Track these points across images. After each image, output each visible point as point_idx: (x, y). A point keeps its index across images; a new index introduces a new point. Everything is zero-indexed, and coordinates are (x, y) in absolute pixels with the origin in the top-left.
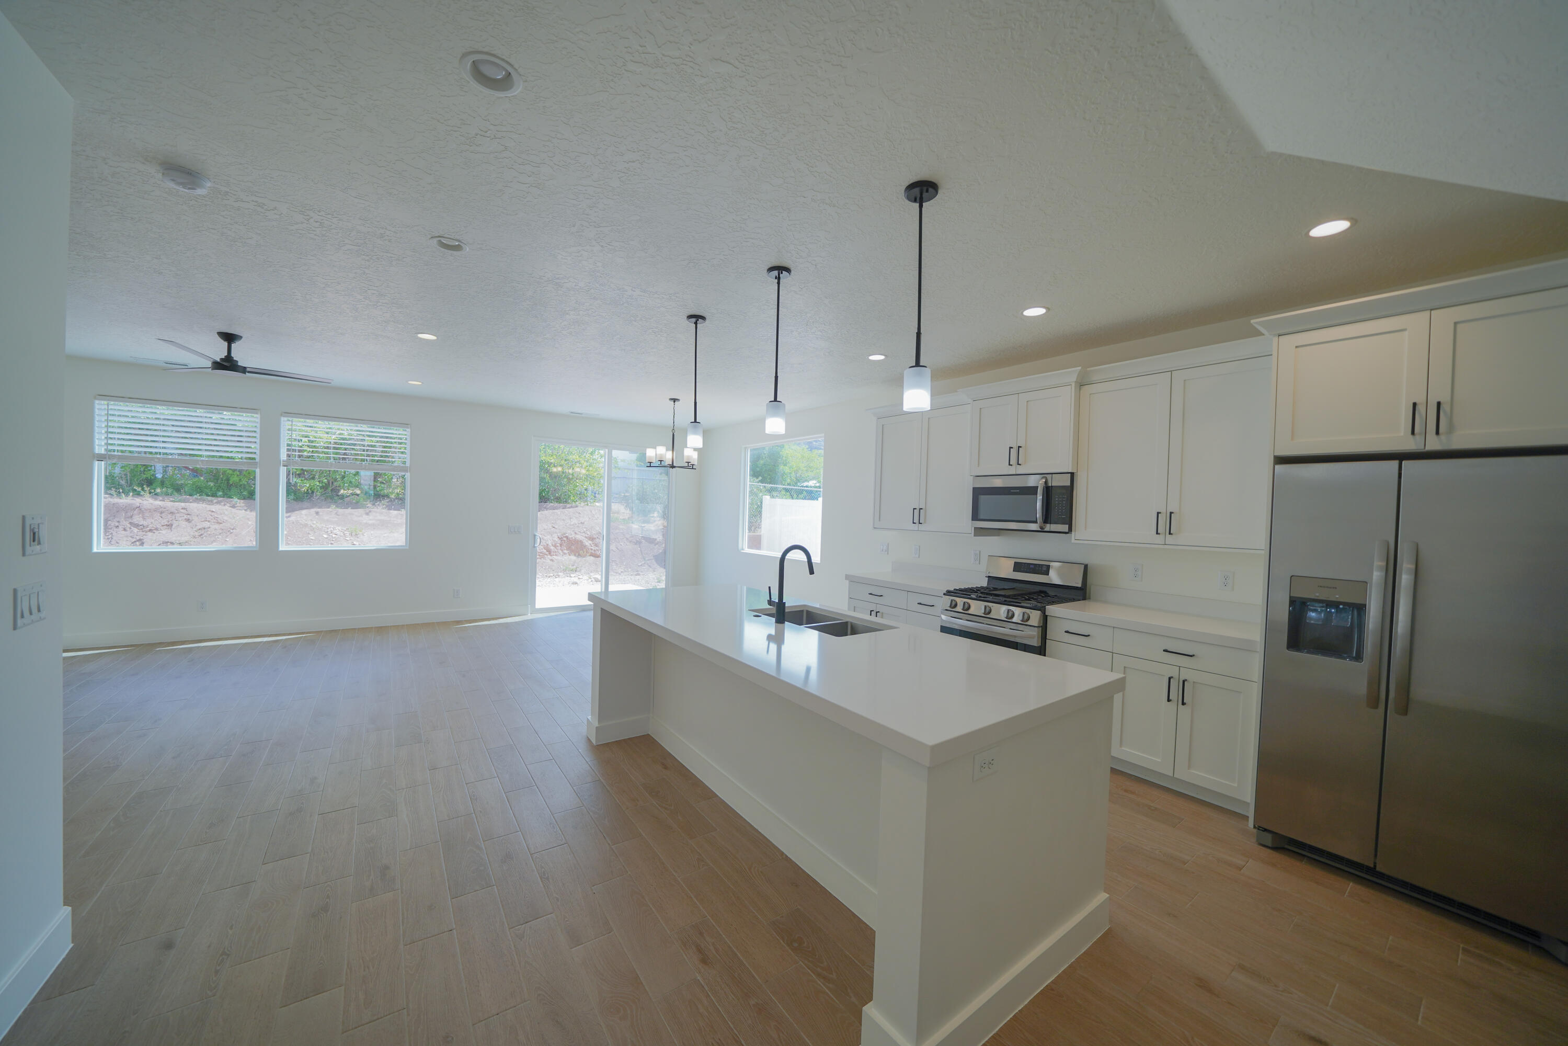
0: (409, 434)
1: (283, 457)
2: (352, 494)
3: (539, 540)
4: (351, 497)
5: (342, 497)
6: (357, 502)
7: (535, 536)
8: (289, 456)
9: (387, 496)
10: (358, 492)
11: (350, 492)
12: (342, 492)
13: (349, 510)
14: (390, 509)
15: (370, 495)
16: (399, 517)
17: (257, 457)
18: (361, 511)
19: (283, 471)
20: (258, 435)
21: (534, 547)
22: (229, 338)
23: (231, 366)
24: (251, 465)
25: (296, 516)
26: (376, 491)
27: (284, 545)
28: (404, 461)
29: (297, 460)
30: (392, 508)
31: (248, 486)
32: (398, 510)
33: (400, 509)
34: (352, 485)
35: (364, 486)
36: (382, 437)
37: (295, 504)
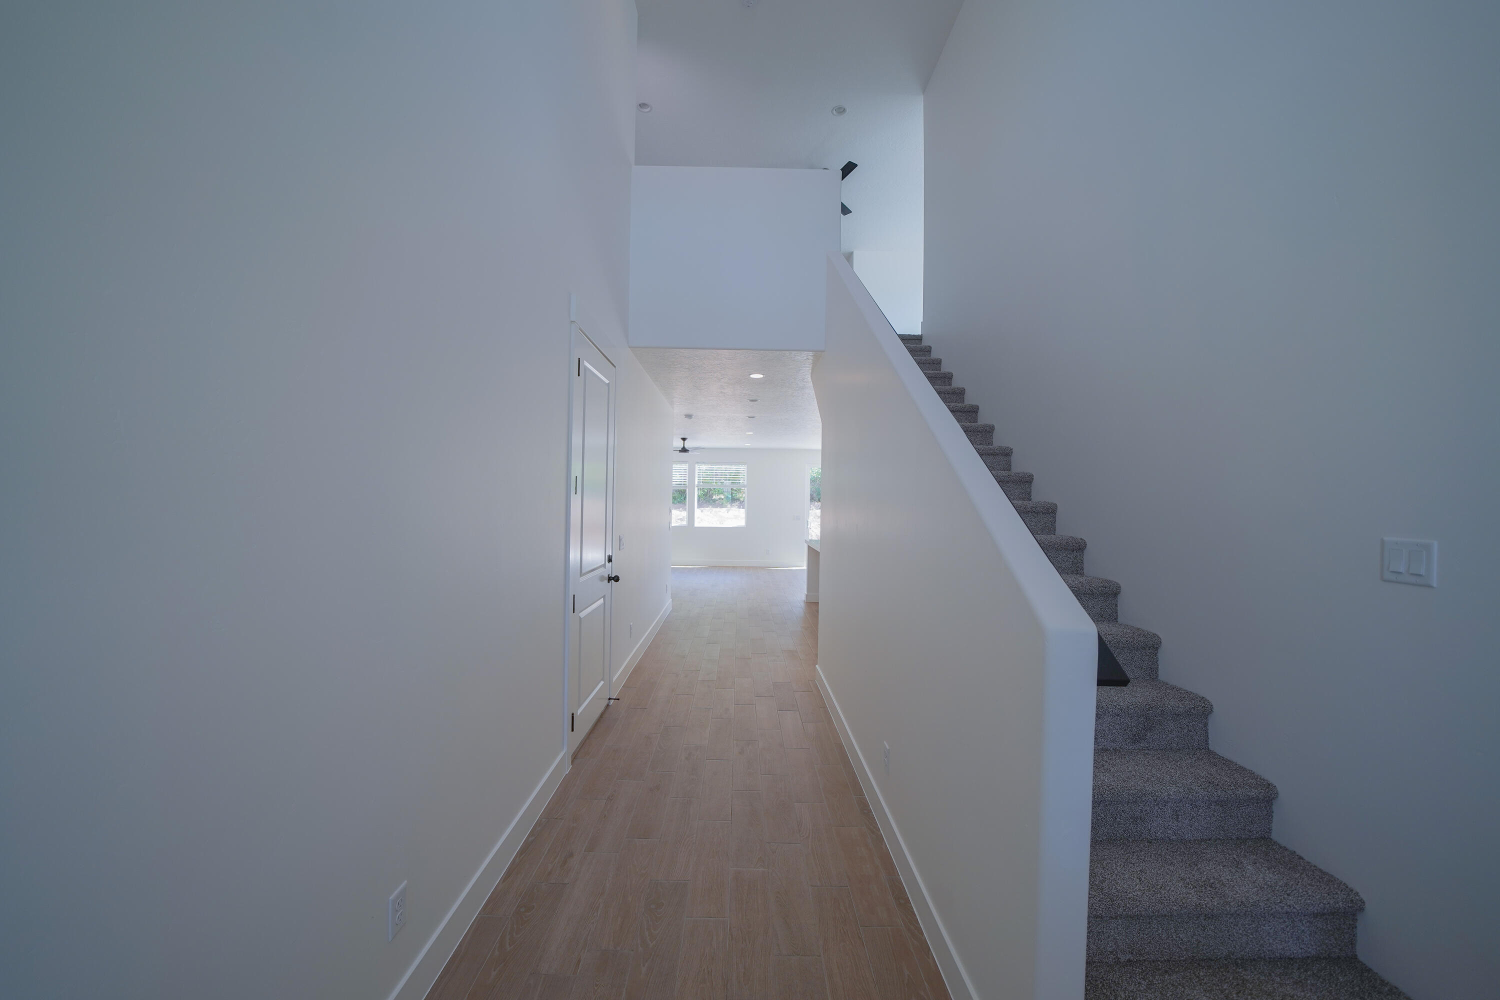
0: (747, 468)
1: (696, 483)
2: (720, 499)
3: (808, 525)
4: (719, 501)
5: (714, 501)
6: (722, 504)
7: (808, 521)
8: (699, 482)
9: (739, 500)
10: (723, 497)
11: (719, 497)
12: (714, 497)
13: (718, 509)
14: (740, 508)
15: (729, 499)
16: (742, 513)
17: (687, 484)
18: (724, 509)
19: (696, 489)
20: (687, 476)
21: (808, 528)
22: (684, 439)
23: (684, 450)
24: (686, 487)
25: (702, 511)
26: (732, 496)
27: (697, 525)
28: (745, 483)
29: (701, 484)
30: (739, 507)
31: (685, 499)
32: (742, 508)
33: (743, 508)
34: (719, 493)
35: (726, 494)
36: (736, 470)
37: (700, 506)
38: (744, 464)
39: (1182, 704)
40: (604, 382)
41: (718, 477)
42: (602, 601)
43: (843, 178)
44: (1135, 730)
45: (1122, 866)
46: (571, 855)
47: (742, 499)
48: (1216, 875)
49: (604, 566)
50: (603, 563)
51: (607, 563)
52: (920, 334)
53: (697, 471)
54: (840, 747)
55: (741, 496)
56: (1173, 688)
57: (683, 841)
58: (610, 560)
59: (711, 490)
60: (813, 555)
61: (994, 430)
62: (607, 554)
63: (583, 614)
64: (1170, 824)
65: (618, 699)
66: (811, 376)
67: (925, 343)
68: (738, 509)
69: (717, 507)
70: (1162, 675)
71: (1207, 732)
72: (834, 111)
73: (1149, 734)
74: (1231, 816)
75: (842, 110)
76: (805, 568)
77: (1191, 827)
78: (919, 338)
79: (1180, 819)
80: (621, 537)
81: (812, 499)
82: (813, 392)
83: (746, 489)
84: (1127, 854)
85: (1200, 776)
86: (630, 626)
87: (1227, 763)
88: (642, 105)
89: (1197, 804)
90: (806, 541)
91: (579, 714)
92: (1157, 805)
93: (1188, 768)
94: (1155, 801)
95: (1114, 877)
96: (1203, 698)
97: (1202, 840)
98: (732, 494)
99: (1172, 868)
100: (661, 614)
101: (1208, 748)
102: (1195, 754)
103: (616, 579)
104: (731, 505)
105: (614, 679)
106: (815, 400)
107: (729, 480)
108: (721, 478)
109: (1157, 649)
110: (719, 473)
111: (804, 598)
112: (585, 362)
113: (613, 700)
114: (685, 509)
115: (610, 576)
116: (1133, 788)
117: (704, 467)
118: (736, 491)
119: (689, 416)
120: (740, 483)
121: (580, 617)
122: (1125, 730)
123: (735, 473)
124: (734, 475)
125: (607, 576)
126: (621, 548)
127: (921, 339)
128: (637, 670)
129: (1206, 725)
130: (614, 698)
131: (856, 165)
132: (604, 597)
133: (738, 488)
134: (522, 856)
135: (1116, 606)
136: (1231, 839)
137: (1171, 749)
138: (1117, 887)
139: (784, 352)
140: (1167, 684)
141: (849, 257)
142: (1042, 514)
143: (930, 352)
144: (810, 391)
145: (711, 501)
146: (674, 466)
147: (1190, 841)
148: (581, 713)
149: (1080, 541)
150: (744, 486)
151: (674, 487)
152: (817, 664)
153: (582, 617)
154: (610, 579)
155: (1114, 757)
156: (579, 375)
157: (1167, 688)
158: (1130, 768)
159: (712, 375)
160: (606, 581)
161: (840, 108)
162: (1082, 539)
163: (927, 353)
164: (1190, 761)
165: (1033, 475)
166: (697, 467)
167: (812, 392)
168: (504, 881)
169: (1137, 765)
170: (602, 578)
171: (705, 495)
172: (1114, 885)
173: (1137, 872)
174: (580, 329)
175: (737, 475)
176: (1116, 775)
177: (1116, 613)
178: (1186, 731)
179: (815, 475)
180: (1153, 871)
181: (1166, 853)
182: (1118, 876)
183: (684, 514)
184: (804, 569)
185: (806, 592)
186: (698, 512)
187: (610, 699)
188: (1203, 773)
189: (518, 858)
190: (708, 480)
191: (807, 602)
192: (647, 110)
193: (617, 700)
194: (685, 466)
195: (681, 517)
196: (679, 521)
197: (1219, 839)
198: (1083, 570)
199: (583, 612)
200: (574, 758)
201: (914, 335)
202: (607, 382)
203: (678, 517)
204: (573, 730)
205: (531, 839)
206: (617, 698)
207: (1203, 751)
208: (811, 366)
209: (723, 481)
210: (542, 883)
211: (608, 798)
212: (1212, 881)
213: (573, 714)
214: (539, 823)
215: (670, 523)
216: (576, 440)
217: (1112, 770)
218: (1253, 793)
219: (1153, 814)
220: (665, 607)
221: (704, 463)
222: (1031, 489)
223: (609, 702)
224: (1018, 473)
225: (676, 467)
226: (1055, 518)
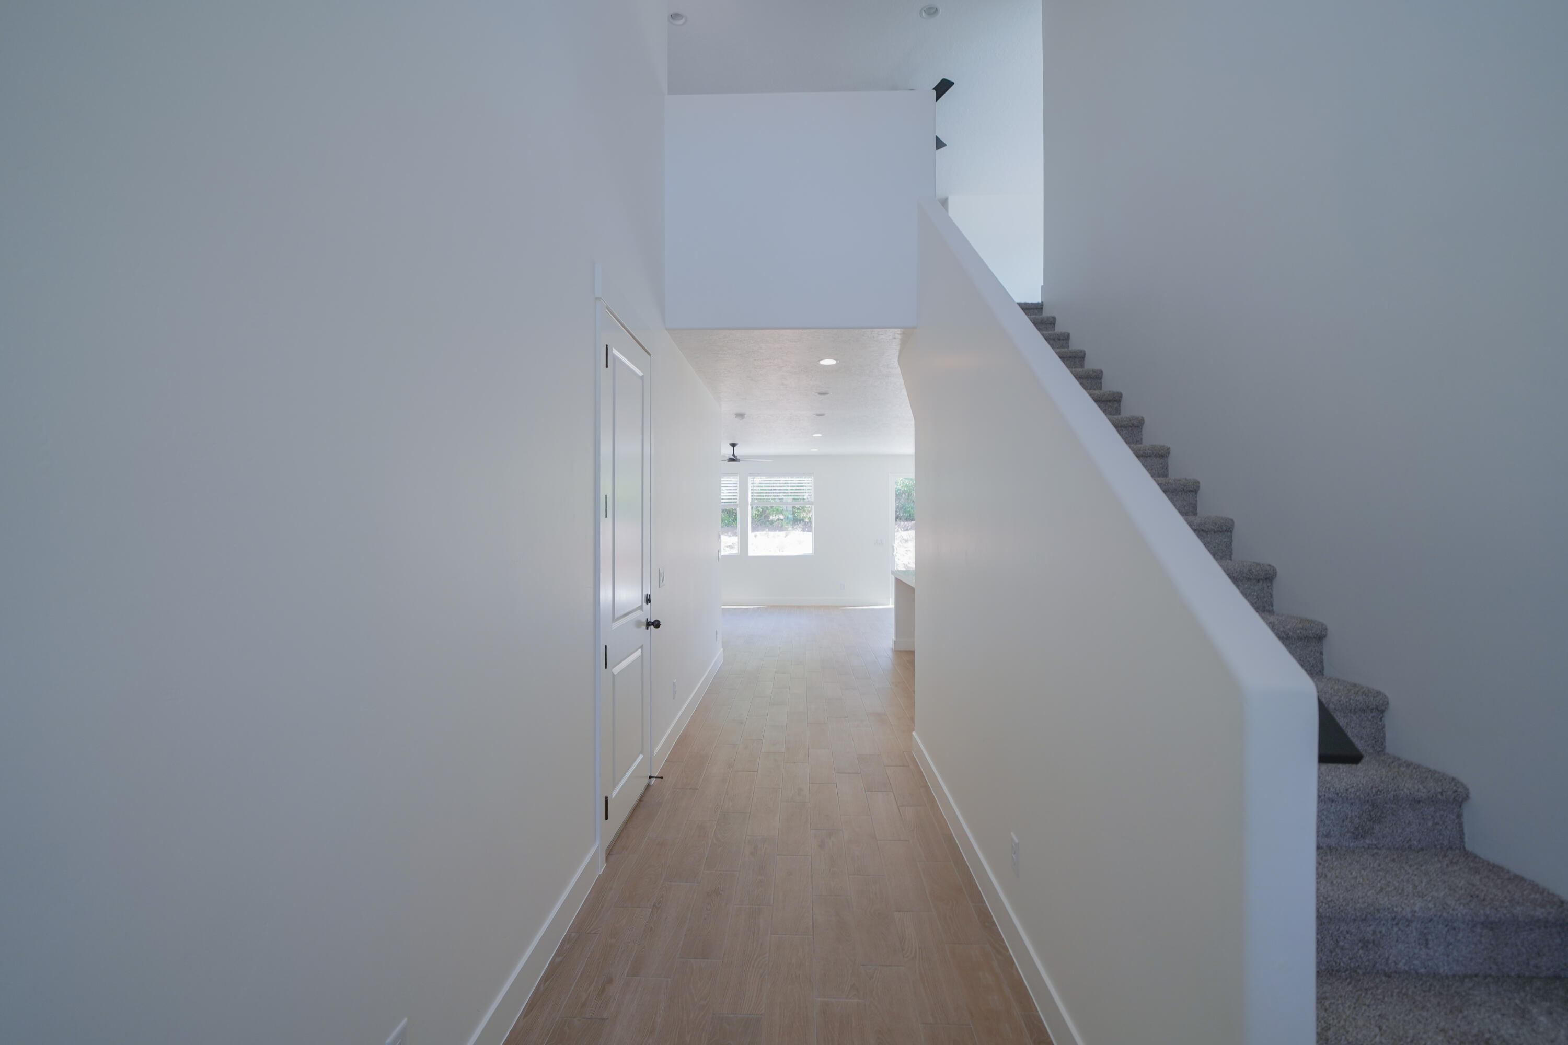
0: (813, 480)
1: (750, 500)
2: (778, 520)
3: (896, 550)
4: (778, 522)
5: (772, 522)
6: (782, 526)
7: (893, 547)
8: (752, 499)
9: (803, 520)
10: (782, 517)
11: (777, 518)
12: (771, 518)
13: (777, 533)
15: (791, 520)
16: (808, 537)
17: (738, 501)
18: (784, 533)
19: (750, 507)
20: (738, 492)
21: (893, 555)
22: (733, 445)
23: (733, 459)
24: (737, 505)
25: (755, 536)
26: (794, 516)
27: (751, 553)
28: (812, 499)
29: (756, 501)
30: (804, 530)
31: (735, 519)
32: (808, 531)
33: (810, 531)
34: (779, 512)
35: (786, 513)
36: (798, 483)
37: (754, 529)
38: (810, 475)
39: (1424, 788)
40: (636, 374)
41: (776, 493)
42: (639, 652)
43: (937, 99)
44: (1357, 821)
45: (1352, 1008)
46: (610, 981)
47: (806, 520)
48: (1492, 1028)
49: (641, 608)
50: (640, 604)
51: (645, 604)
52: (1040, 301)
53: (750, 486)
54: (950, 839)
55: (805, 515)
56: (1409, 765)
57: (753, 962)
58: (648, 600)
59: (767, 508)
60: (904, 591)
61: (1143, 424)
62: (645, 593)
63: (616, 670)
64: (1417, 951)
65: (662, 778)
66: (898, 361)
67: (1047, 313)
68: (802, 533)
69: (775, 530)
70: (1390, 748)
71: (1461, 825)
72: (923, 13)
73: (1377, 827)
74: (1507, 944)
75: (934, 10)
76: (891, 605)
77: (1448, 956)
78: (1039, 307)
79: (1430, 946)
80: (661, 571)
81: (898, 518)
82: (902, 381)
83: (813, 506)
84: (1357, 991)
85: (1457, 887)
86: (674, 683)
87: (1495, 870)
88: (675, 16)
89: (1455, 925)
90: (893, 573)
91: (613, 797)
92: (1397, 924)
93: (1437, 875)
94: (1394, 919)
95: (1342, 1023)
96: (1453, 779)
97: (1465, 976)
98: (794, 513)
99: (1425, 1014)
100: (709, 669)
101: (1464, 848)
102: (1445, 856)
103: (657, 624)
104: (793, 527)
105: (656, 752)
106: (904, 392)
107: (791, 496)
108: (780, 493)
109: (1383, 712)
110: (777, 487)
111: (891, 645)
112: (613, 349)
113: (655, 779)
114: (735, 534)
115: (649, 620)
116: (1360, 900)
117: (758, 480)
118: (798, 509)
119: (741, 416)
120: (803, 499)
121: (613, 674)
122: (1343, 821)
123: (798, 486)
124: (796, 490)
125: (645, 620)
126: (661, 585)
127: (1042, 309)
128: (683, 741)
129: (1459, 816)
130: (656, 776)
131: (952, 83)
132: (642, 647)
133: (802, 506)
134: (548, 983)
135: (1321, 653)
136: (1509, 976)
137: (1410, 847)
138: (1348, 1038)
139: (863, 330)
140: (1399, 759)
141: (944, 202)
142: (1213, 533)
143: (1054, 324)
144: (897, 380)
145: (768, 523)
146: (722, 479)
147: (1447, 977)
148: (616, 796)
149: (1268, 568)
150: (810, 503)
151: (722, 505)
152: (913, 730)
153: (615, 674)
154: (649, 624)
155: (1329, 858)
156: (607, 366)
157: (1399, 765)
158: (1354, 873)
159: (770, 362)
160: (644, 627)
161: (930, 8)
162: (1269, 565)
163: (1050, 326)
164: (1439, 865)
165: (1199, 482)
166: (750, 479)
167: (900, 381)
168: (525, 1016)
169: (1363, 869)
170: (638, 624)
171: (760, 515)
172: (1343, 1035)
173: (1374, 1017)
174: (608, 308)
175: (800, 489)
176: (1335, 882)
177: (1322, 662)
178: (1430, 824)
179: (899, 487)
180: (1398, 1018)
181: (1413, 992)
182: (1348, 1023)
183: (735, 540)
184: (892, 608)
185: (894, 638)
186: (751, 535)
187: (650, 777)
188: (1460, 882)
189: (542, 986)
190: (763, 496)
191: (895, 651)
192: (681, 22)
193: (660, 779)
194: (735, 480)
195: (730, 544)
196: (728, 549)
197: (1490, 975)
198: (1272, 606)
199: (617, 667)
200: (609, 854)
201: (1032, 304)
202: (641, 374)
203: (729, 543)
204: (607, 818)
205: (558, 960)
206: (660, 776)
207: (1457, 851)
208: (898, 348)
209: (783, 497)
210: (575, 1018)
211: (654, 906)
212: (1487, 1035)
213: (607, 798)
214: (567, 939)
215: (719, 551)
216: (605, 449)
217: (1329, 875)
218: (1539, 913)
219: (1391, 936)
220: (716, 658)
221: (759, 475)
222: (1196, 501)
223: (650, 782)
224: (1179, 480)
225: (725, 480)
226: (1231, 537)
